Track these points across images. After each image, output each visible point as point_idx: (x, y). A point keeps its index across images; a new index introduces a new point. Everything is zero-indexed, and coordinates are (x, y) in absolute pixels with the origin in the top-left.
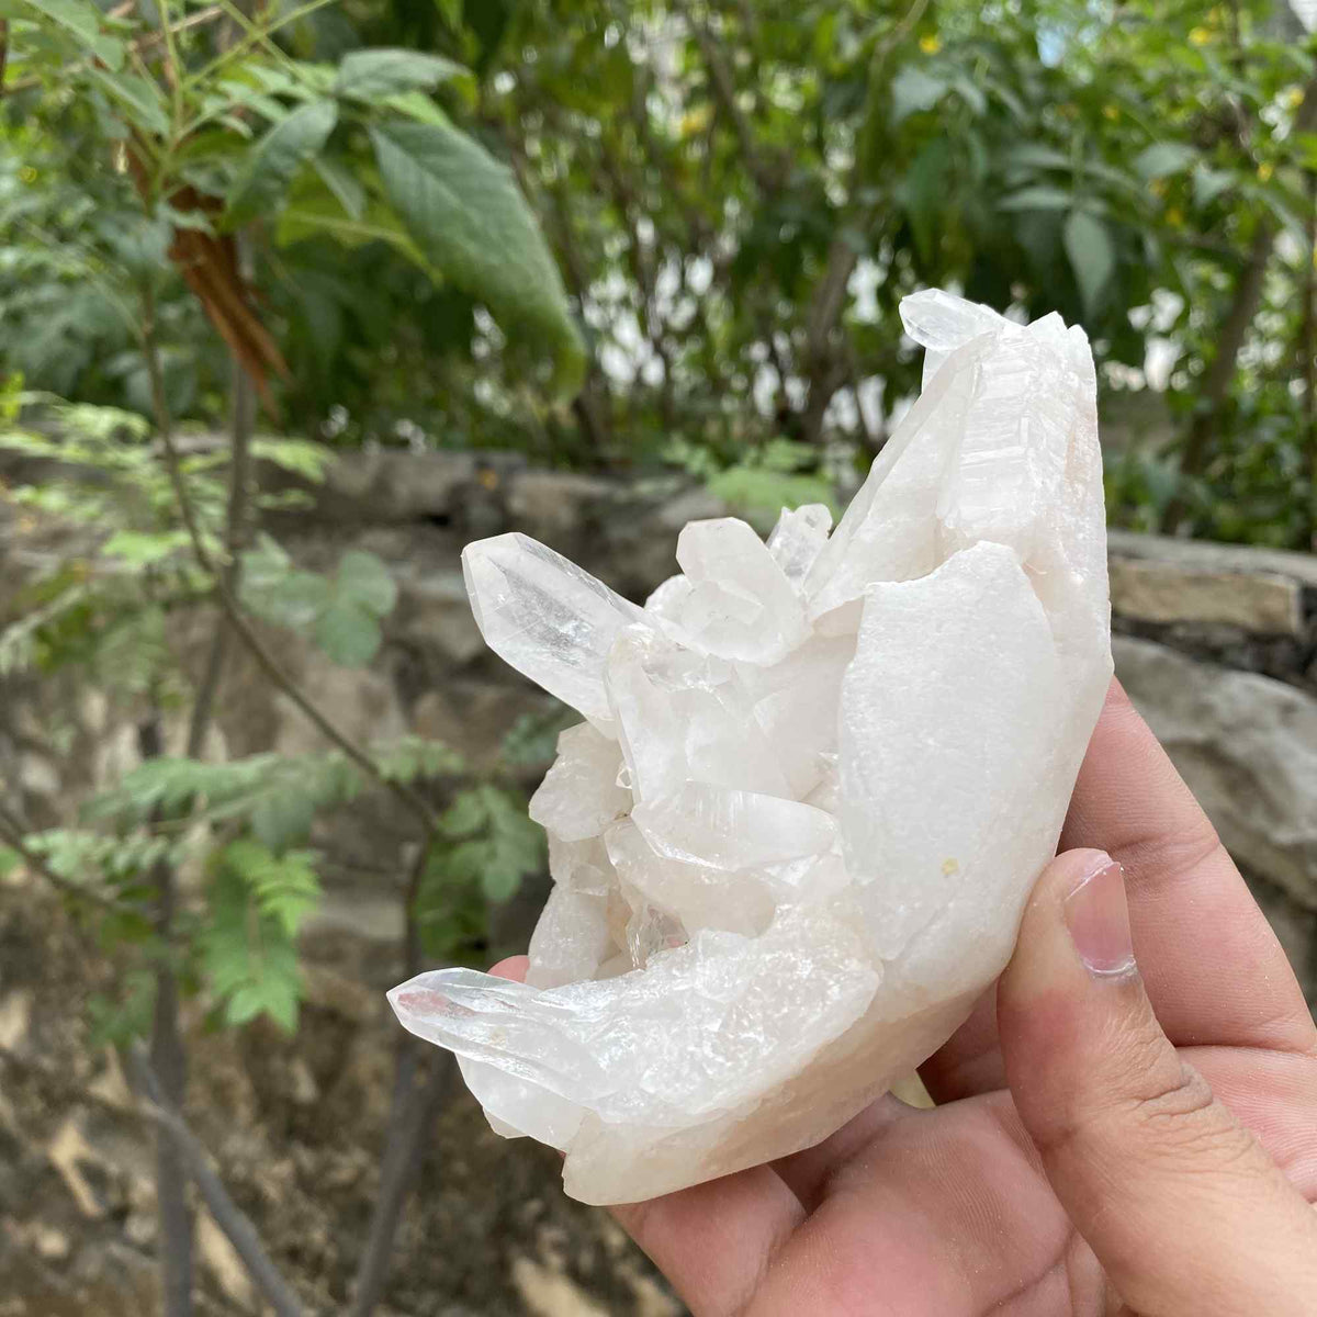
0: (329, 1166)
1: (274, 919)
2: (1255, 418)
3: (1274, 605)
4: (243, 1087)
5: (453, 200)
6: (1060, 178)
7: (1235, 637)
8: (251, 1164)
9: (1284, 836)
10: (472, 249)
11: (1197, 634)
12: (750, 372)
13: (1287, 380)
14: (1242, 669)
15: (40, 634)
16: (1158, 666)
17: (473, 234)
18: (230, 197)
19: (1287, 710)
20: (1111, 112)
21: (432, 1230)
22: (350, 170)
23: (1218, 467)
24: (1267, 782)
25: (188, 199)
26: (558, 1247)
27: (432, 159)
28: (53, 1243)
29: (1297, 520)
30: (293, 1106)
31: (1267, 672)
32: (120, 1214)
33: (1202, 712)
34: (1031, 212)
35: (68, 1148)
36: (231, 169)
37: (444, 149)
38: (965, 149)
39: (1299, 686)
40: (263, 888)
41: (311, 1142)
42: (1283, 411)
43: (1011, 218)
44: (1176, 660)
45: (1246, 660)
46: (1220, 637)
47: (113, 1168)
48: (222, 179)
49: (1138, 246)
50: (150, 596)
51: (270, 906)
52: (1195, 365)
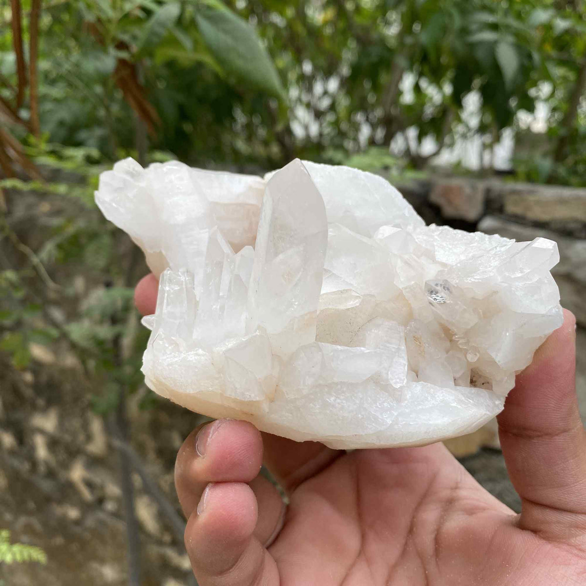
4: (151, 444)
6: (494, 27)
7: (578, 226)
8: (156, 477)
11: (561, 225)
12: (356, 128)
14: (580, 238)
15: (59, 247)
22: (187, 31)
23: (570, 160)
25: (122, 46)
27: (222, 26)
28: (73, 513)
30: (172, 452)
32: (101, 501)
33: (564, 259)
34: (481, 43)
35: (77, 473)
36: (138, 32)
37: (226, 21)
38: (450, 16)
43: (472, 46)
46: (572, 226)
47: (98, 480)
48: (134, 37)
49: (530, 57)
52: (558, 116)
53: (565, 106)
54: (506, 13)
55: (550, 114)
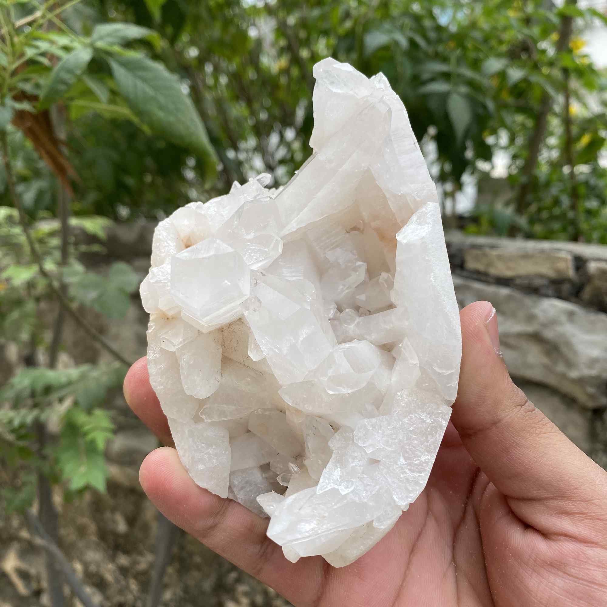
0: (135, 563)
1: (93, 442)
2: (548, 184)
3: (561, 266)
4: (92, 527)
5: (150, 91)
6: (446, 76)
7: (544, 282)
8: (98, 565)
9: (574, 374)
10: (161, 114)
11: (526, 282)
13: (562, 166)
14: (547, 296)
16: (509, 298)
17: (161, 108)
18: (41, 94)
19: (571, 315)
20: (469, 45)
21: (186, 590)
22: (101, 81)
23: (533, 208)
24: (564, 349)
25: (21, 96)
26: (246, 594)
27: (140, 73)
29: (570, 229)
30: (116, 535)
31: (560, 296)
32: (38, 593)
33: (531, 318)
34: (432, 94)
35: (11, 563)
36: (42, 81)
37: (144, 68)
39: (576, 303)
40: (86, 428)
41: (127, 552)
42: (561, 180)
43: (426, 97)
44: (518, 295)
45: (550, 292)
46: (538, 282)
47: (33, 571)
48: (37, 86)
50: (29, 294)
51: (90, 437)
52: (520, 162)
53: (525, 153)
54: (459, 61)
55: (511, 162)
